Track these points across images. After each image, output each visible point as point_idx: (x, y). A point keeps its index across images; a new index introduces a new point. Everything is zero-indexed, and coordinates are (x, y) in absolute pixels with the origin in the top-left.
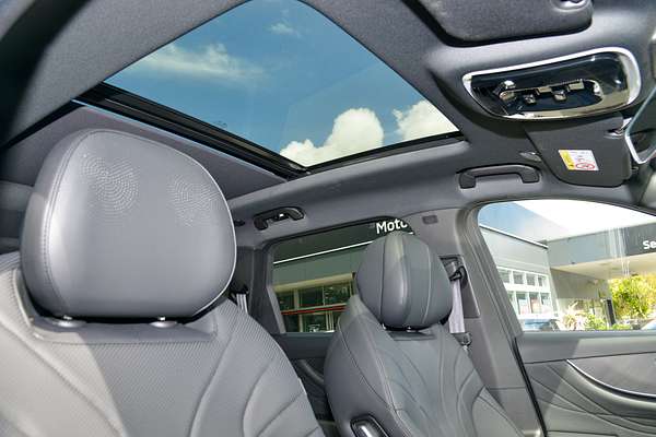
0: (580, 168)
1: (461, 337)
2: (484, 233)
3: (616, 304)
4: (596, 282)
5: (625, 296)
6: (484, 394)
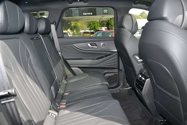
5: (75, 27)
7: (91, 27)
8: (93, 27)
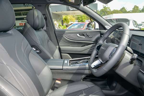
0: (71, 2)
1: (45, 30)
2: (49, 7)
3: (63, 21)
4: (60, 16)
5: (65, 19)
6: (50, 41)
7: (79, 19)
8: (81, 19)
